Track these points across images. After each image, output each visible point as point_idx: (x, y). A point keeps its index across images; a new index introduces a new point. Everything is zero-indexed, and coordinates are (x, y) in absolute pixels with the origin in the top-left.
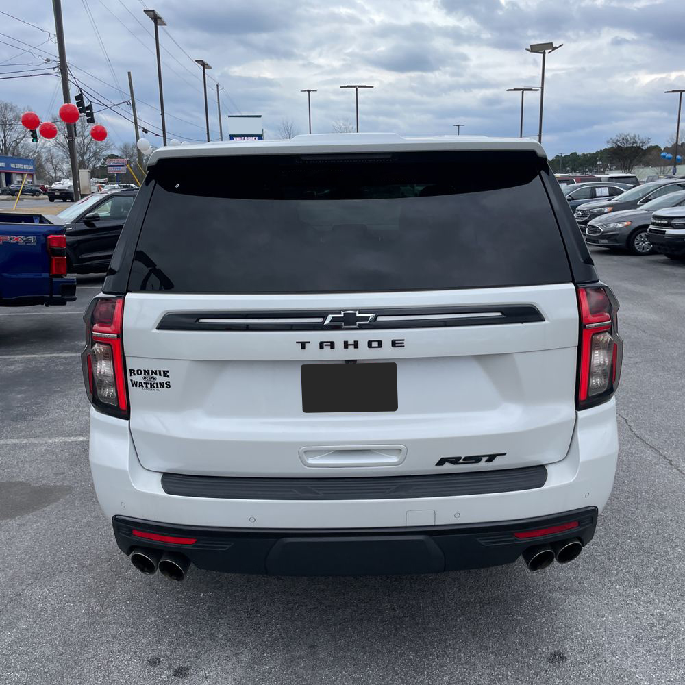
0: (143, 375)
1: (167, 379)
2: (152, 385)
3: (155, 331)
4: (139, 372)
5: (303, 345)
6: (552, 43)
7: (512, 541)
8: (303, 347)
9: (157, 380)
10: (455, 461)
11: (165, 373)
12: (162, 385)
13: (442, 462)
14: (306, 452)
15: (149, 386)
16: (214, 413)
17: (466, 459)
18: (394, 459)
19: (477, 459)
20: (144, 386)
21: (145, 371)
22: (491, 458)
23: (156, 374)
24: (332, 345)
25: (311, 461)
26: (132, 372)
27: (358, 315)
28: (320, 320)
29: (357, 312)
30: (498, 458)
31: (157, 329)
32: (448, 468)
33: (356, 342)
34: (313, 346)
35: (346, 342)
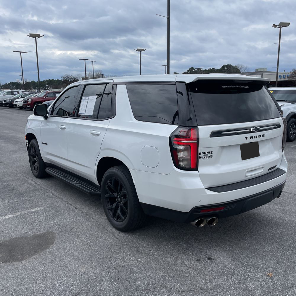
0: (204, 154)
1: (212, 154)
2: (207, 157)
3: (210, 138)
4: (203, 153)
5: (247, 138)
6: (39, 34)
8: (247, 139)
9: (208, 155)
10: (271, 169)
11: (211, 152)
12: (210, 157)
13: (269, 169)
14: (246, 172)
15: (205, 158)
18: (262, 170)
20: (204, 158)
21: (205, 152)
22: (275, 167)
23: (208, 153)
24: (252, 137)
25: (247, 175)
26: (200, 154)
27: (257, 128)
28: (249, 130)
31: (210, 137)
33: (257, 136)
34: (249, 138)
35: (255, 136)
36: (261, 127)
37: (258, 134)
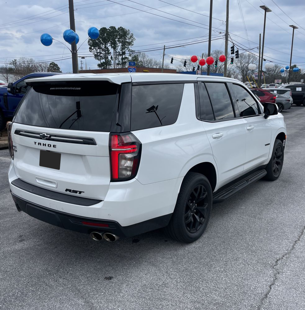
0: (14, 147)
5: (35, 143)
7: (81, 224)
8: (35, 144)
9: (15, 149)
10: (70, 191)
11: (16, 147)
12: (16, 151)
13: (67, 190)
14: (36, 178)
16: (25, 162)
17: (73, 191)
18: (54, 186)
19: (76, 192)
22: (80, 192)
24: (41, 144)
25: (38, 181)
27: (46, 135)
29: (46, 134)
30: (82, 193)
31: (14, 133)
32: (68, 193)
33: (45, 144)
34: (37, 144)
35: (43, 144)
36: (55, 136)
37: (48, 142)
